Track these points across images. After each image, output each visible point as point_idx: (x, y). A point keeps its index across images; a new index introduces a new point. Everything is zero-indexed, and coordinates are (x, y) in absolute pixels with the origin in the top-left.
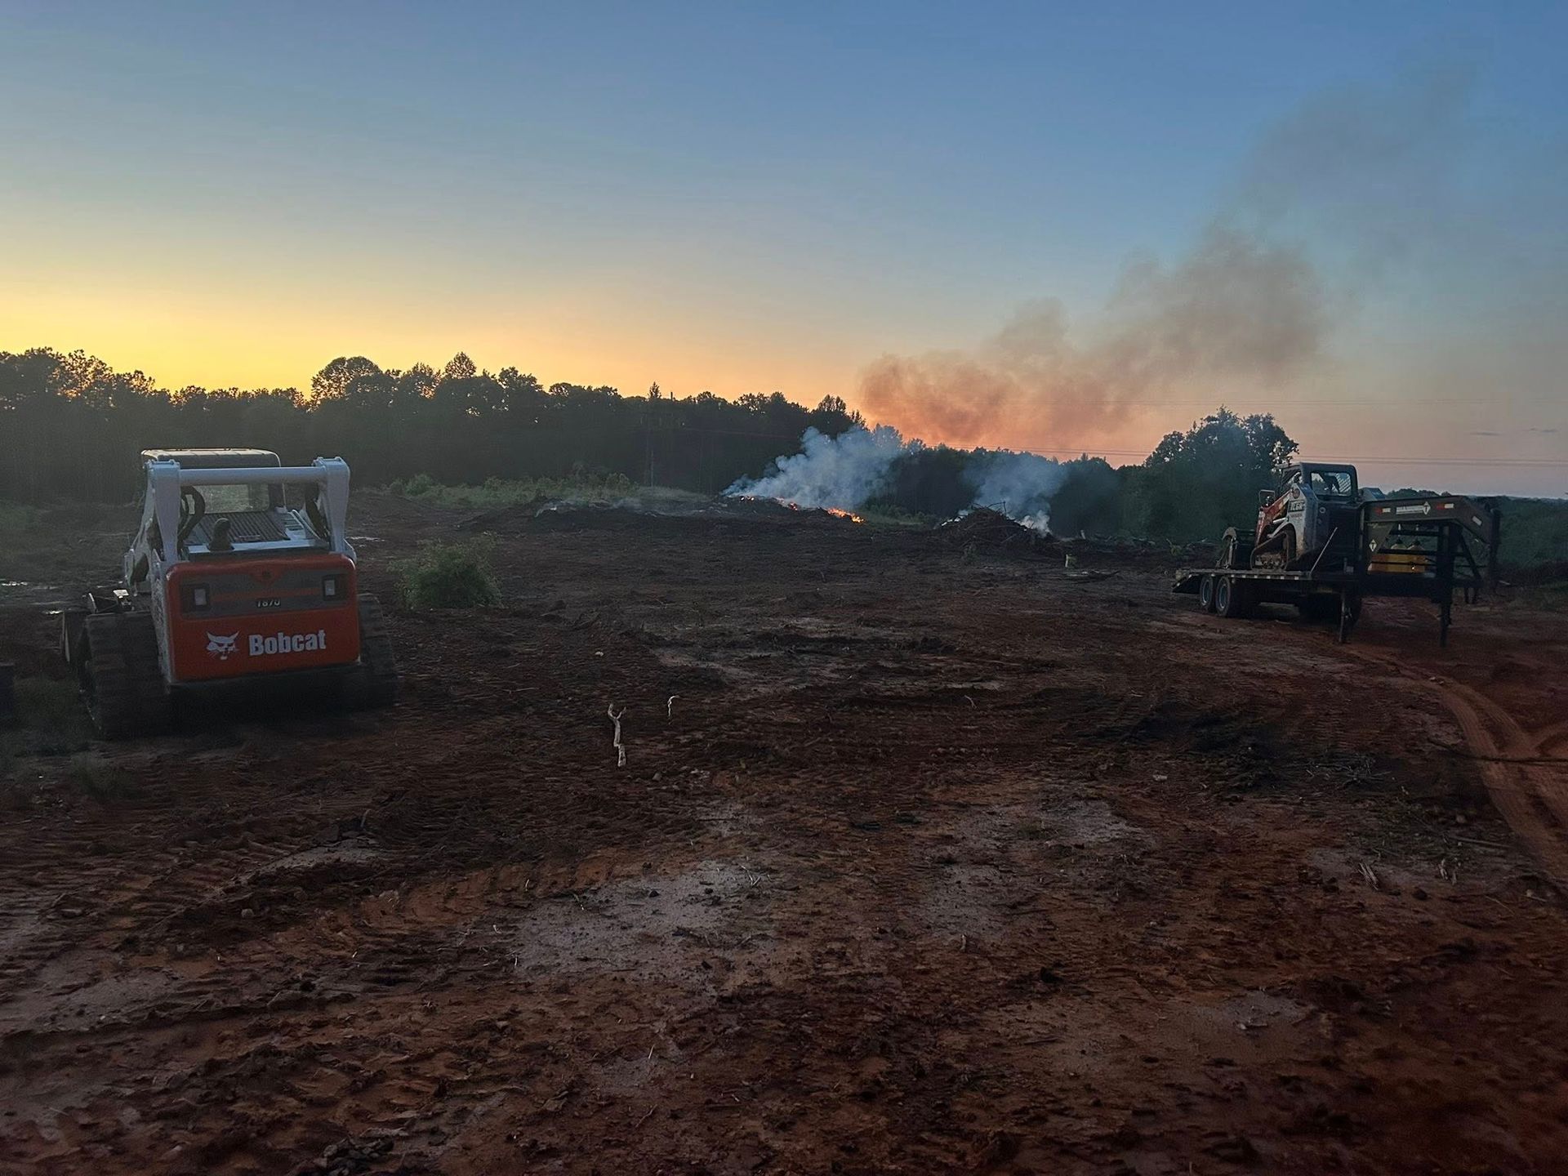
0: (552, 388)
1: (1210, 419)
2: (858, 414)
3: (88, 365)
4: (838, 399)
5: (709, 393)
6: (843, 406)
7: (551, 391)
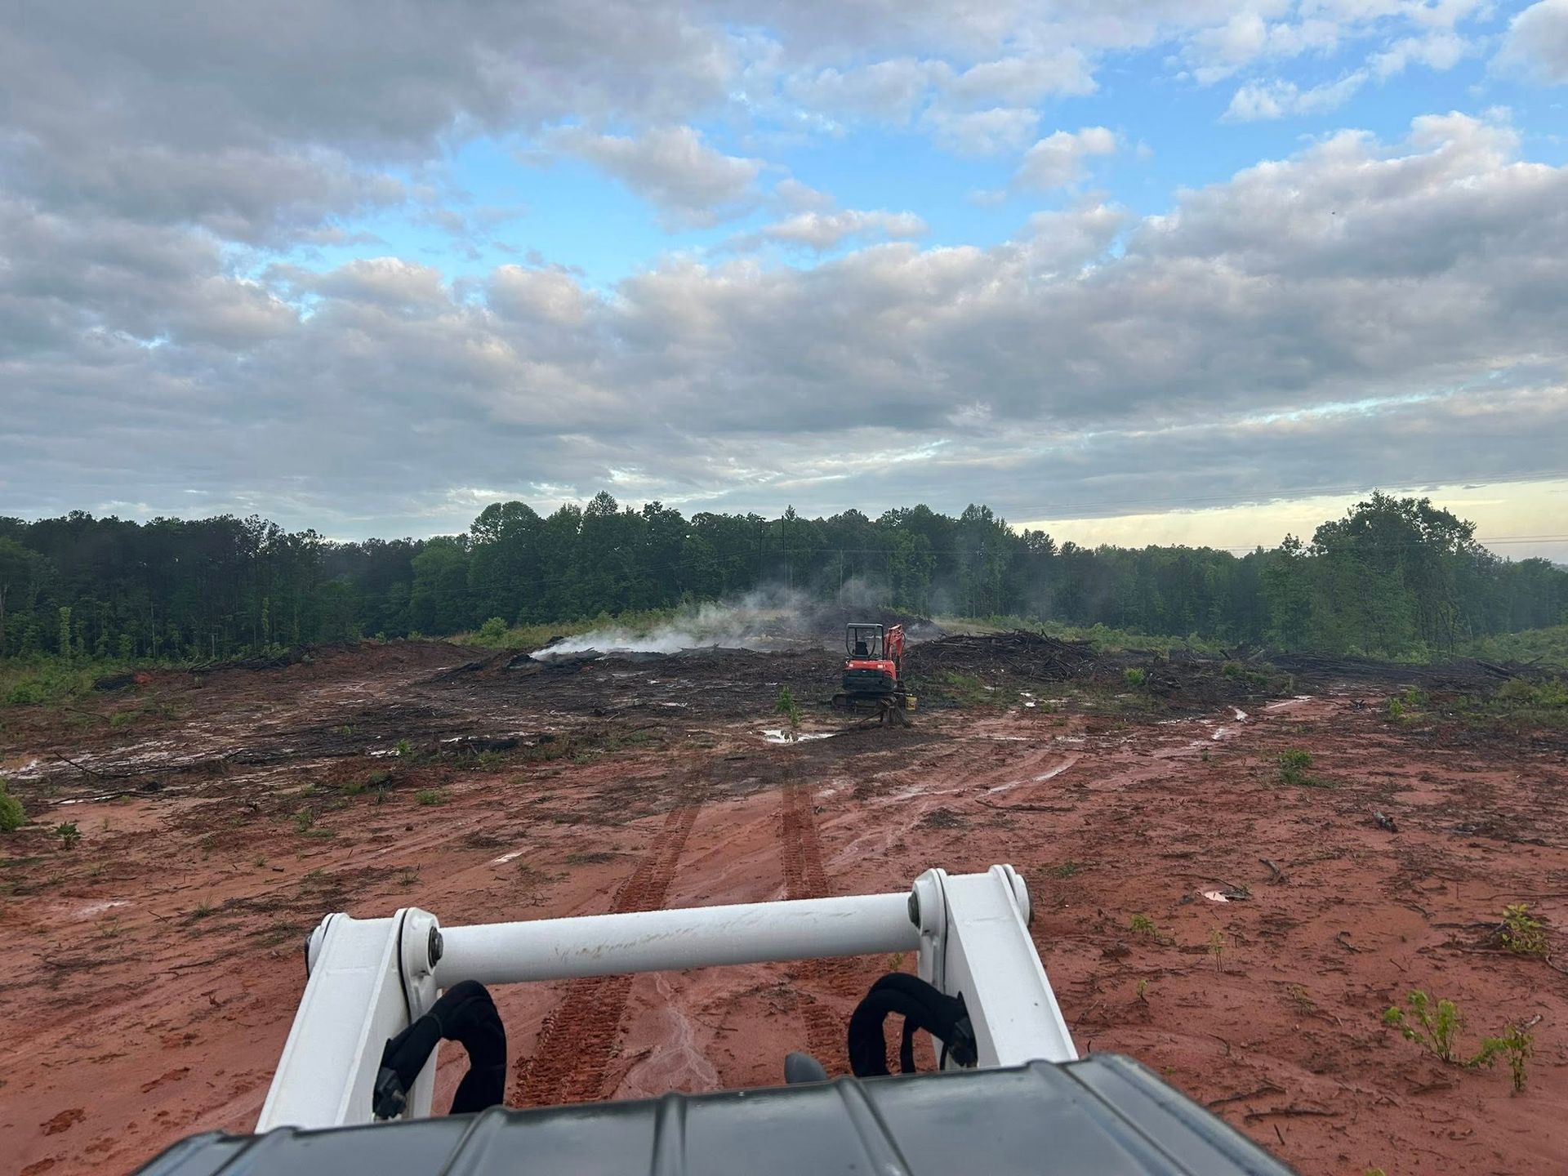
0: (695, 518)
1: (1361, 505)
2: (1003, 521)
3: (263, 528)
4: (984, 508)
5: (854, 511)
6: (990, 514)
7: (693, 521)
